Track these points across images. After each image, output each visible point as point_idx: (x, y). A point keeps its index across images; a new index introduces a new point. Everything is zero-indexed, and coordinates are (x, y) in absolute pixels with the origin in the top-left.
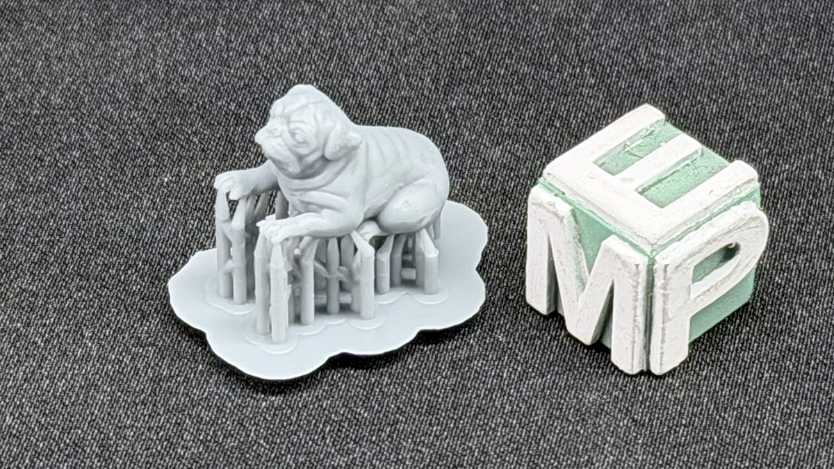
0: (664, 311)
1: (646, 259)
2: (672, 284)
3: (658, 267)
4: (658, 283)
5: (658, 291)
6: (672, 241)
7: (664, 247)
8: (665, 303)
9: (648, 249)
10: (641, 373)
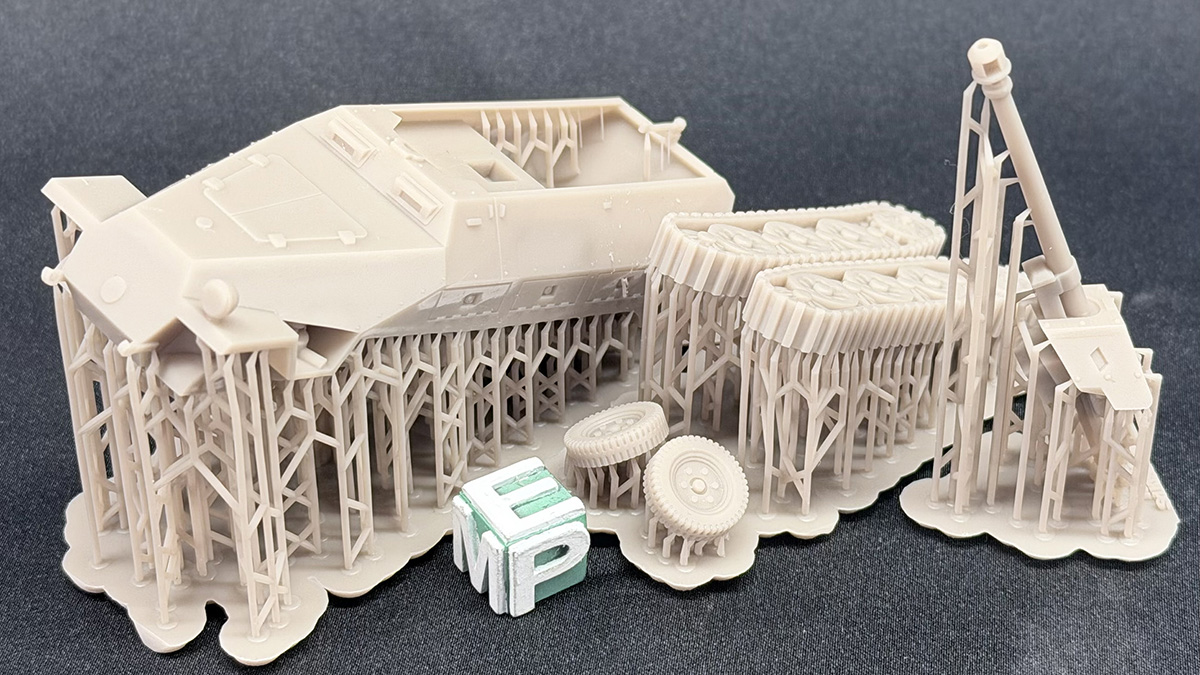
0: (515, 581)
1: (503, 547)
2: (518, 564)
3: (510, 552)
4: (511, 562)
5: (511, 567)
6: (522, 539)
7: (515, 541)
8: (515, 572)
9: (505, 541)
10: (505, 614)
